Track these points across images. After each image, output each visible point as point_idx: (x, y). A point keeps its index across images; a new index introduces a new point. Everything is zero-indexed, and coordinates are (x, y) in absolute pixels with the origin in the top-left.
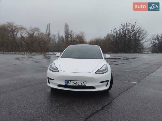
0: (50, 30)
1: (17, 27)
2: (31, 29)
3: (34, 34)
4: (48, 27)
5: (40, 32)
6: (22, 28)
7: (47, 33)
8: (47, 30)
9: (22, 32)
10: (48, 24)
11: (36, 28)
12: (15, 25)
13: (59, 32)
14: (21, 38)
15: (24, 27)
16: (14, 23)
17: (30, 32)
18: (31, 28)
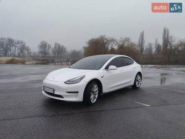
0: (144, 39)
1: (109, 39)
2: (121, 40)
3: (124, 45)
4: (141, 35)
5: (130, 42)
6: (113, 40)
7: (140, 42)
8: (140, 39)
9: (112, 43)
10: (142, 31)
11: (126, 39)
12: (106, 37)
13: (157, 40)
14: (111, 50)
15: (115, 38)
16: (105, 36)
17: (120, 43)
18: (121, 38)
